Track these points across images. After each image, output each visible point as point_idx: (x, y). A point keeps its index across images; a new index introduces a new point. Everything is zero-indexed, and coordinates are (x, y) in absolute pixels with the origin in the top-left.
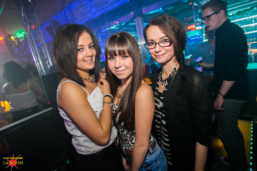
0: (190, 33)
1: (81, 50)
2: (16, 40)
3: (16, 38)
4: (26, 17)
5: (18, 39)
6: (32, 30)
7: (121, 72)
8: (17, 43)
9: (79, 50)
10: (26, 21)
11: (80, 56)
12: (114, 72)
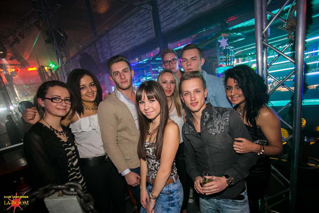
0: (220, 69)
1: (84, 88)
2: (49, 71)
3: (49, 68)
4: (58, 51)
5: (51, 70)
6: (63, 63)
7: (150, 113)
8: (50, 75)
9: (83, 88)
10: (57, 54)
11: (84, 92)
12: (144, 113)
